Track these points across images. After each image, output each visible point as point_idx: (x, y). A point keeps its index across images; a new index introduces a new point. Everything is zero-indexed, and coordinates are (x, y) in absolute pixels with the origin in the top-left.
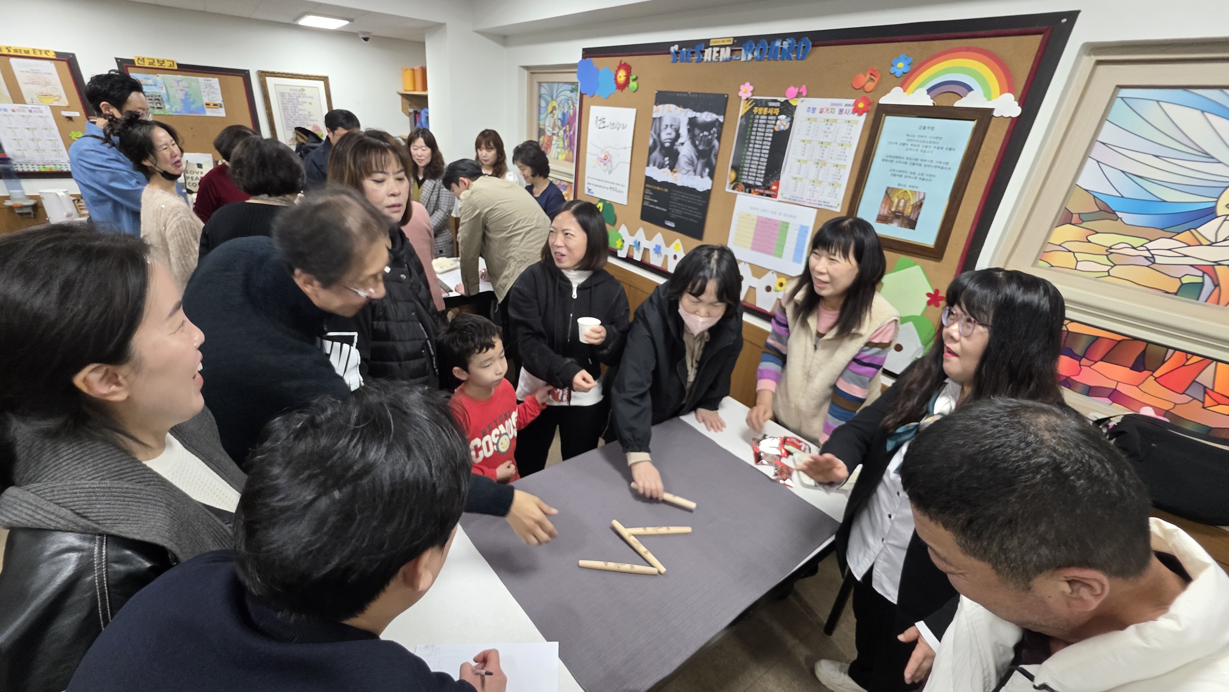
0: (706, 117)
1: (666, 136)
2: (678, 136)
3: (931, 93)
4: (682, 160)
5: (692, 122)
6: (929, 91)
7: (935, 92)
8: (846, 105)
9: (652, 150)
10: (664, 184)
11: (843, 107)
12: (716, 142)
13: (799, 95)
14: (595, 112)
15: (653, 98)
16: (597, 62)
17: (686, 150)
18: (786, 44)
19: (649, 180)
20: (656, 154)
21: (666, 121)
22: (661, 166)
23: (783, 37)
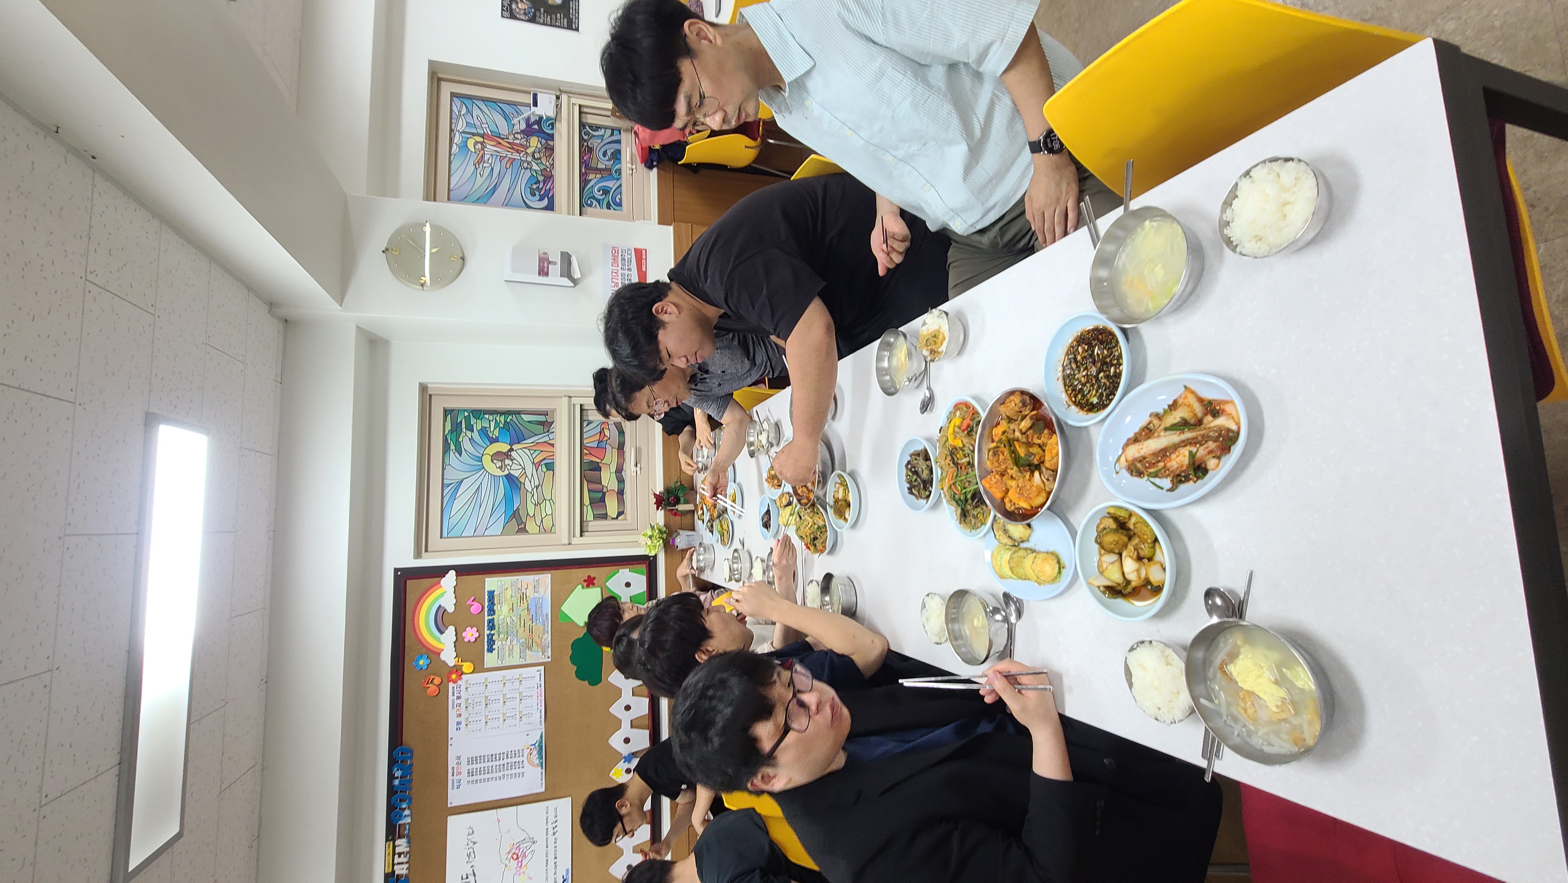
3: (443, 631)
6: (442, 632)
7: (442, 628)
8: (453, 695)
11: (455, 697)
18: (398, 774)
23: (391, 777)
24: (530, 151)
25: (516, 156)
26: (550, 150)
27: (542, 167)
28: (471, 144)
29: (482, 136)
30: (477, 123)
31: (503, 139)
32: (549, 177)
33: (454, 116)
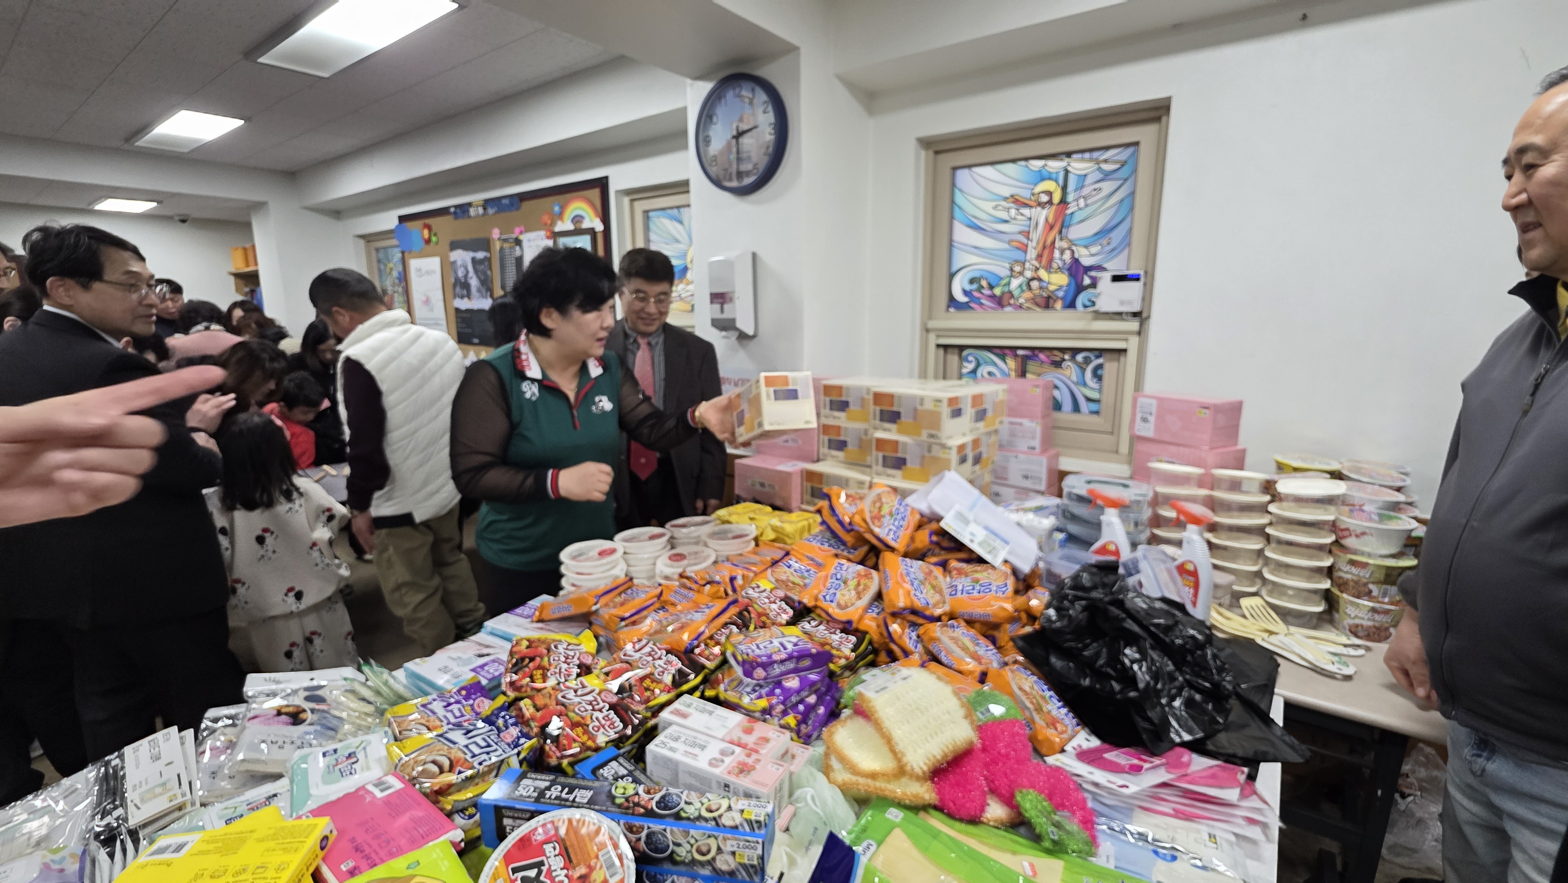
0: (480, 255)
1: (461, 273)
2: (467, 272)
4: (474, 289)
5: (474, 260)
9: (455, 286)
10: (468, 311)
11: (542, 237)
12: (489, 272)
13: (521, 233)
14: (414, 264)
15: (447, 247)
16: (409, 225)
17: (474, 282)
18: (507, 202)
19: (457, 310)
20: (458, 289)
21: (459, 263)
22: (462, 297)
23: (503, 199)
25: (1032, 254)
26: (1047, 303)
27: (1016, 293)
28: (1049, 185)
29: (1063, 202)
30: (1086, 191)
31: (1060, 232)
32: (1000, 302)
33: (1096, 154)
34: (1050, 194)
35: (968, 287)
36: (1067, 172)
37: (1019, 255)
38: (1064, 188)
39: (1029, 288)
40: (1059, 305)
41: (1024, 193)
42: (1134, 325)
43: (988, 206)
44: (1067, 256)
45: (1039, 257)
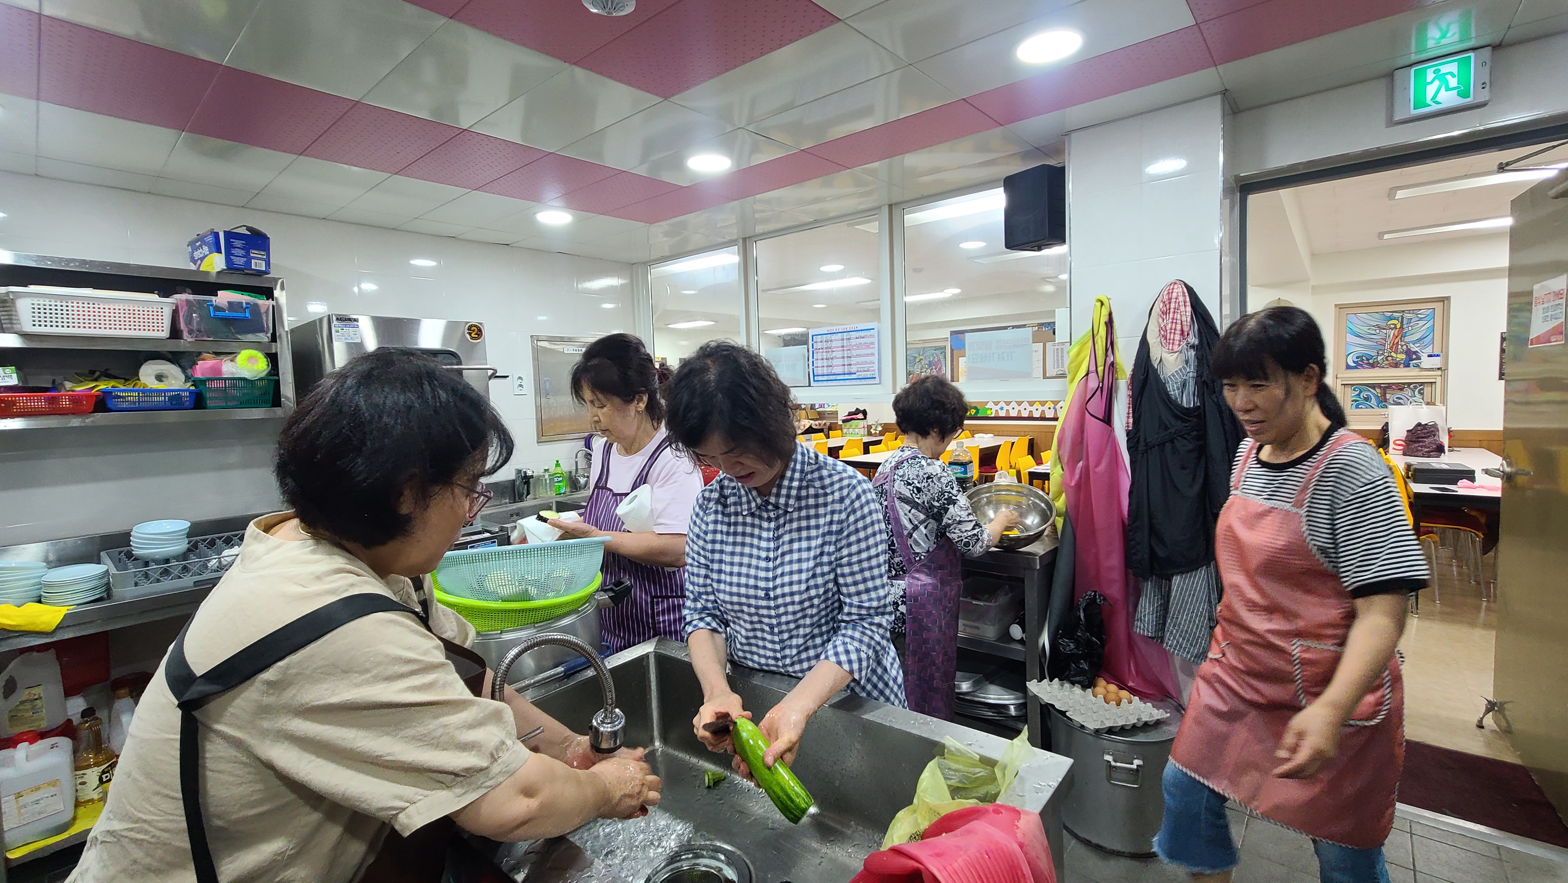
24: (1393, 354)
25: (1387, 346)
26: (1396, 365)
27: (1380, 362)
28: (1395, 322)
29: (1402, 327)
31: (1401, 339)
32: (1372, 366)
34: (1395, 325)
35: (1356, 360)
36: (1402, 318)
37: (1382, 347)
38: (1402, 323)
39: (1387, 360)
40: (1402, 366)
41: (1383, 324)
42: (1439, 373)
43: (1366, 329)
44: (1405, 347)
45: (1391, 348)
